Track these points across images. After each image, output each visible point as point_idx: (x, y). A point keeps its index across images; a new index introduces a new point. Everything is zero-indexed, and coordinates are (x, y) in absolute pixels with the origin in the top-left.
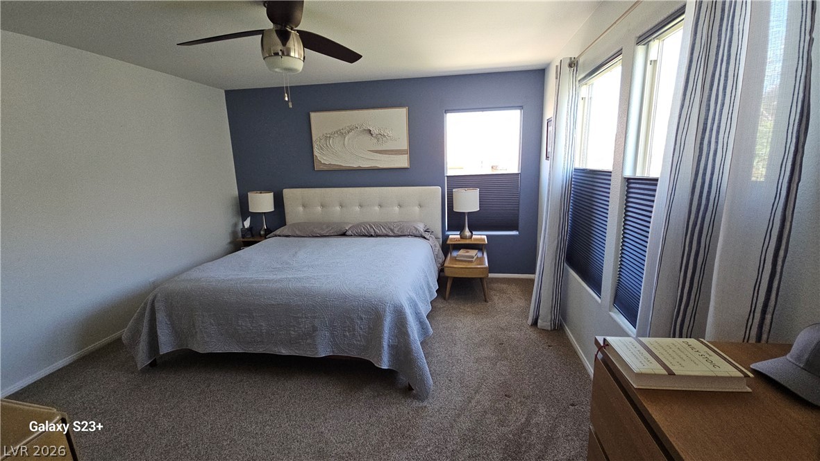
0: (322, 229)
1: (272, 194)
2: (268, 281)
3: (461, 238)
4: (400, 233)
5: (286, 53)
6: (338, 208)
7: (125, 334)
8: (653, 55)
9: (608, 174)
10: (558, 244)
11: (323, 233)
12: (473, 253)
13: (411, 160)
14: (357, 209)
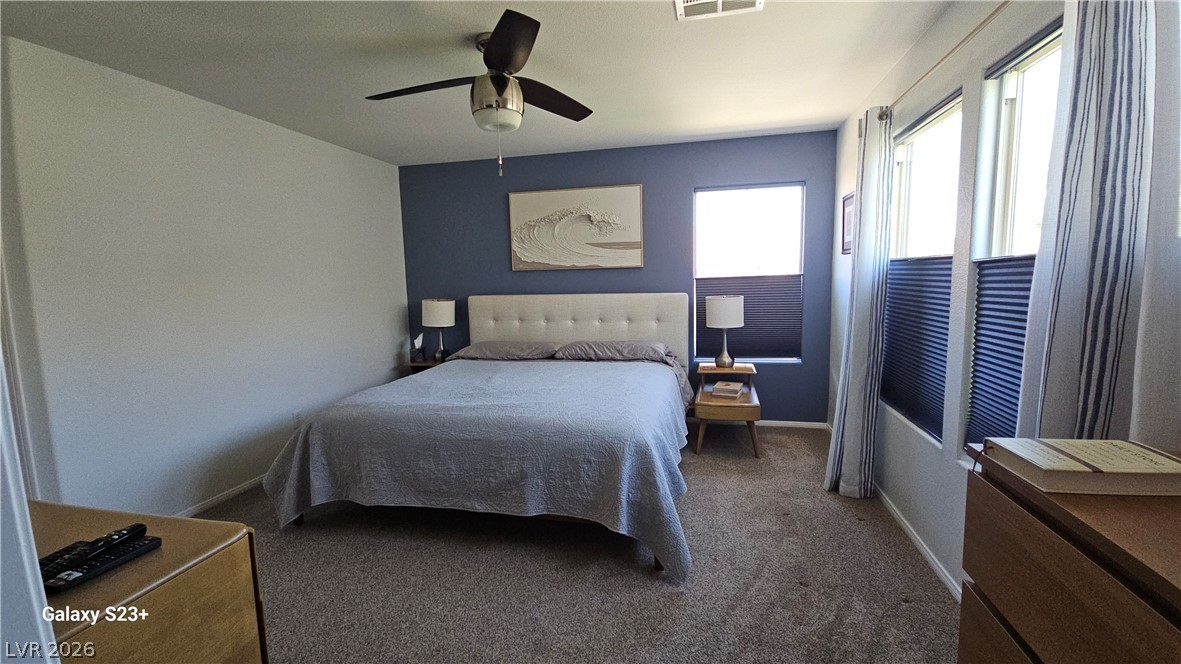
0: (522, 350)
1: (452, 303)
2: (461, 409)
3: (717, 366)
4: (631, 356)
5: (502, 104)
6: (543, 323)
7: (266, 478)
8: (1009, 92)
9: (948, 260)
10: (868, 367)
11: (524, 354)
12: (737, 386)
13: (646, 256)
14: (570, 323)
